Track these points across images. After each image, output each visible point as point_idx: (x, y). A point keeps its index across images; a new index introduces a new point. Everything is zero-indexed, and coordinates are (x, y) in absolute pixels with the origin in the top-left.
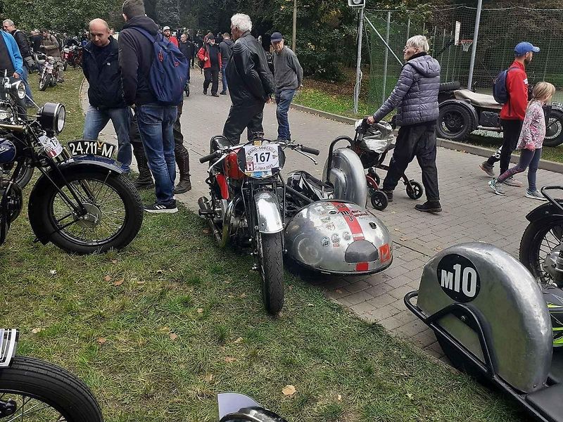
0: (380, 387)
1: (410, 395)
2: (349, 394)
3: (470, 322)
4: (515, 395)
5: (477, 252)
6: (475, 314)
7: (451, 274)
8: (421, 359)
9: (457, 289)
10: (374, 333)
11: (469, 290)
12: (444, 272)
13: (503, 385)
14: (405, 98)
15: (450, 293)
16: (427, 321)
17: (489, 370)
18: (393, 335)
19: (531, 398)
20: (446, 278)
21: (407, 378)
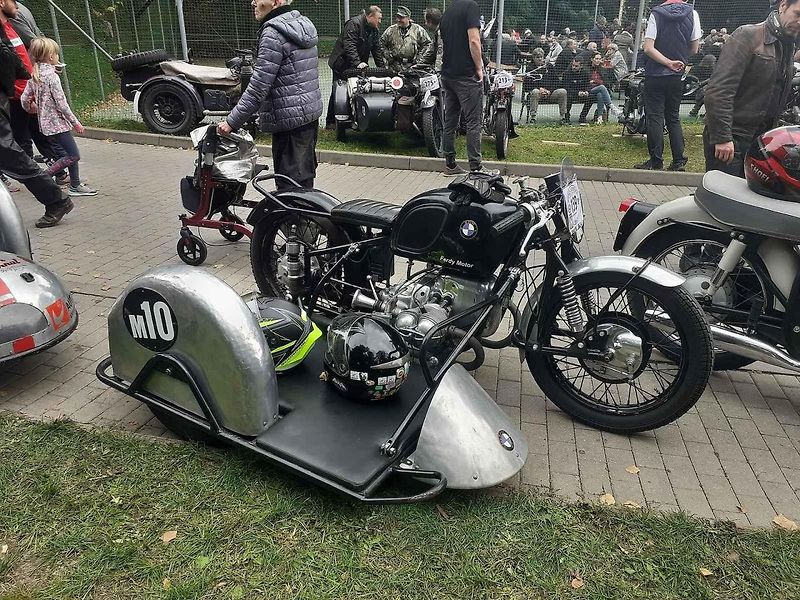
0: (70, 506)
1: (116, 500)
2: (21, 537)
3: (177, 374)
4: (245, 444)
5: (163, 278)
6: (181, 361)
7: (140, 317)
8: (132, 445)
9: (153, 336)
10: (57, 436)
11: (166, 332)
12: (132, 317)
13: (230, 436)
14: (275, 84)
15: (146, 342)
16: (130, 392)
17: (213, 425)
18: (89, 428)
19: (262, 440)
20: (137, 324)
21: (112, 479)
